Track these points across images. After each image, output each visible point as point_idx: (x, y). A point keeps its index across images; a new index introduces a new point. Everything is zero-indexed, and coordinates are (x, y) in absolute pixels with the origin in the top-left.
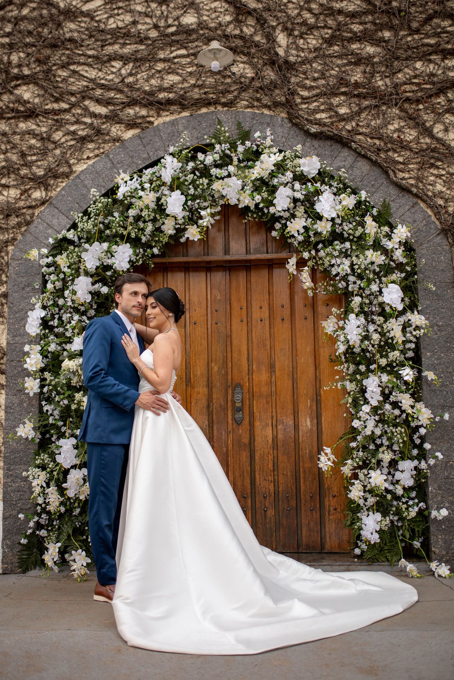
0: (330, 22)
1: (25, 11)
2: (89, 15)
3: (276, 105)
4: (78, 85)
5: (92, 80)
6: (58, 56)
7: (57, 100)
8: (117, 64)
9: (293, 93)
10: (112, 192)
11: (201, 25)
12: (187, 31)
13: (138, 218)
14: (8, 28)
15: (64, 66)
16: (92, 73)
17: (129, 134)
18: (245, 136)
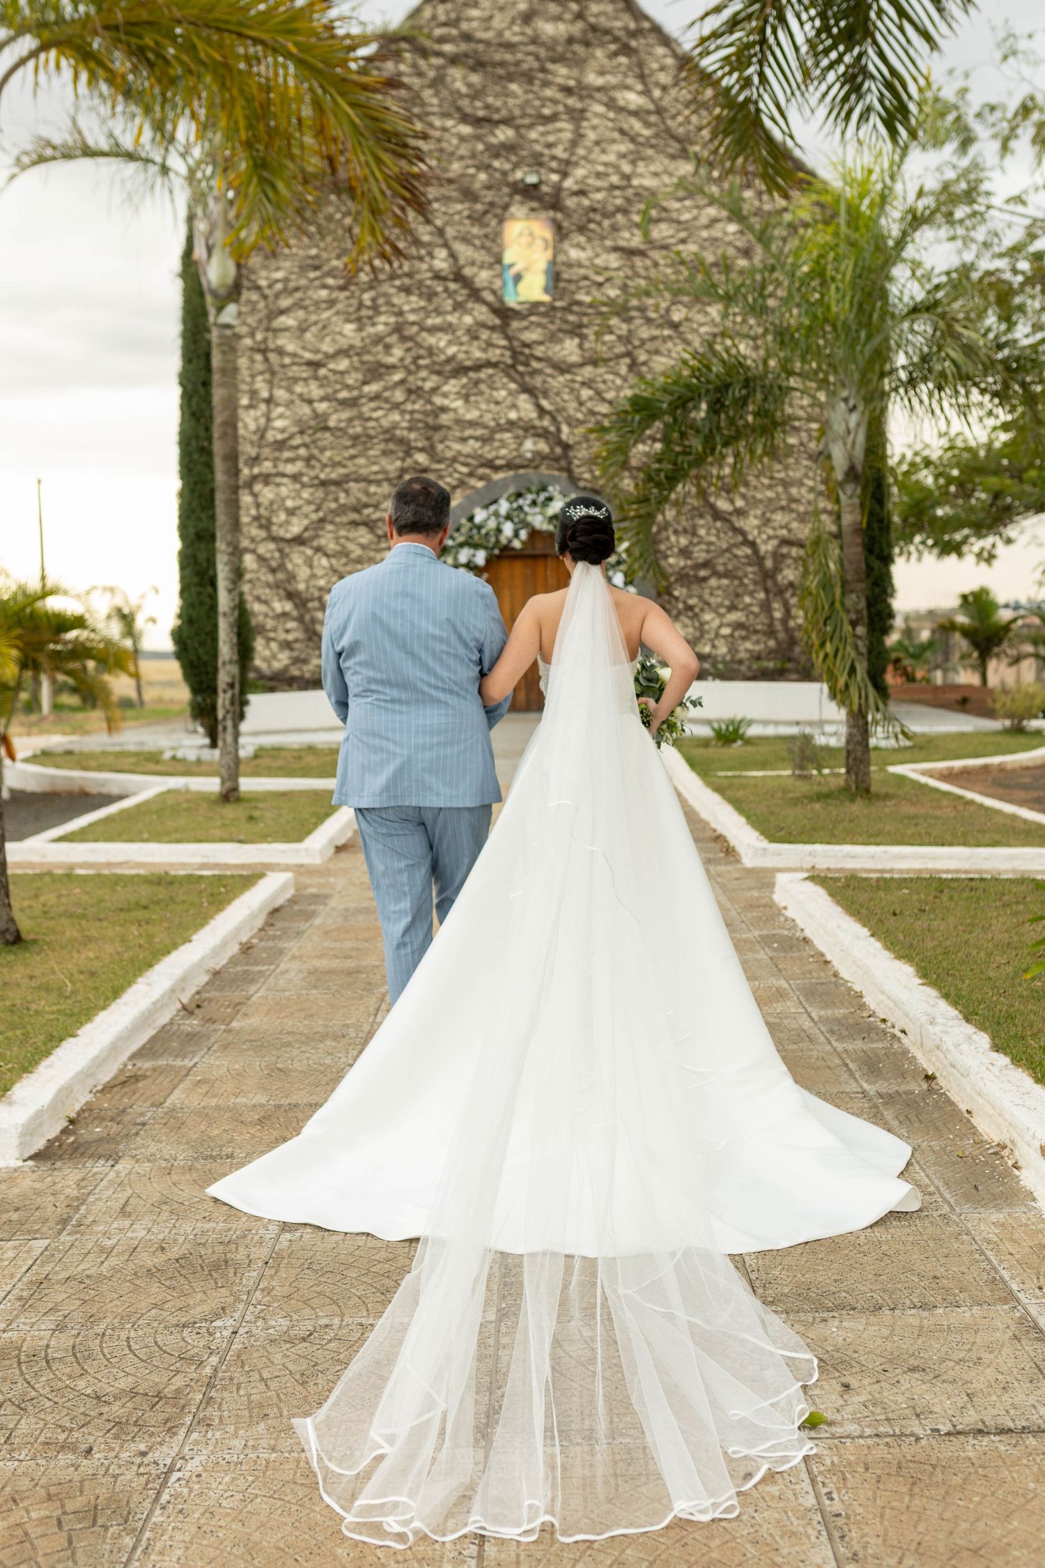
0: (593, 419)
1: (417, 407)
2: (455, 410)
3: (561, 469)
4: (449, 454)
5: (459, 453)
6: (437, 437)
7: (439, 462)
8: (472, 442)
9: (570, 463)
10: (471, 519)
11: (520, 419)
12: (512, 424)
13: (487, 534)
14: (408, 417)
15: (442, 442)
16: (457, 446)
17: (480, 484)
18: (544, 489)
